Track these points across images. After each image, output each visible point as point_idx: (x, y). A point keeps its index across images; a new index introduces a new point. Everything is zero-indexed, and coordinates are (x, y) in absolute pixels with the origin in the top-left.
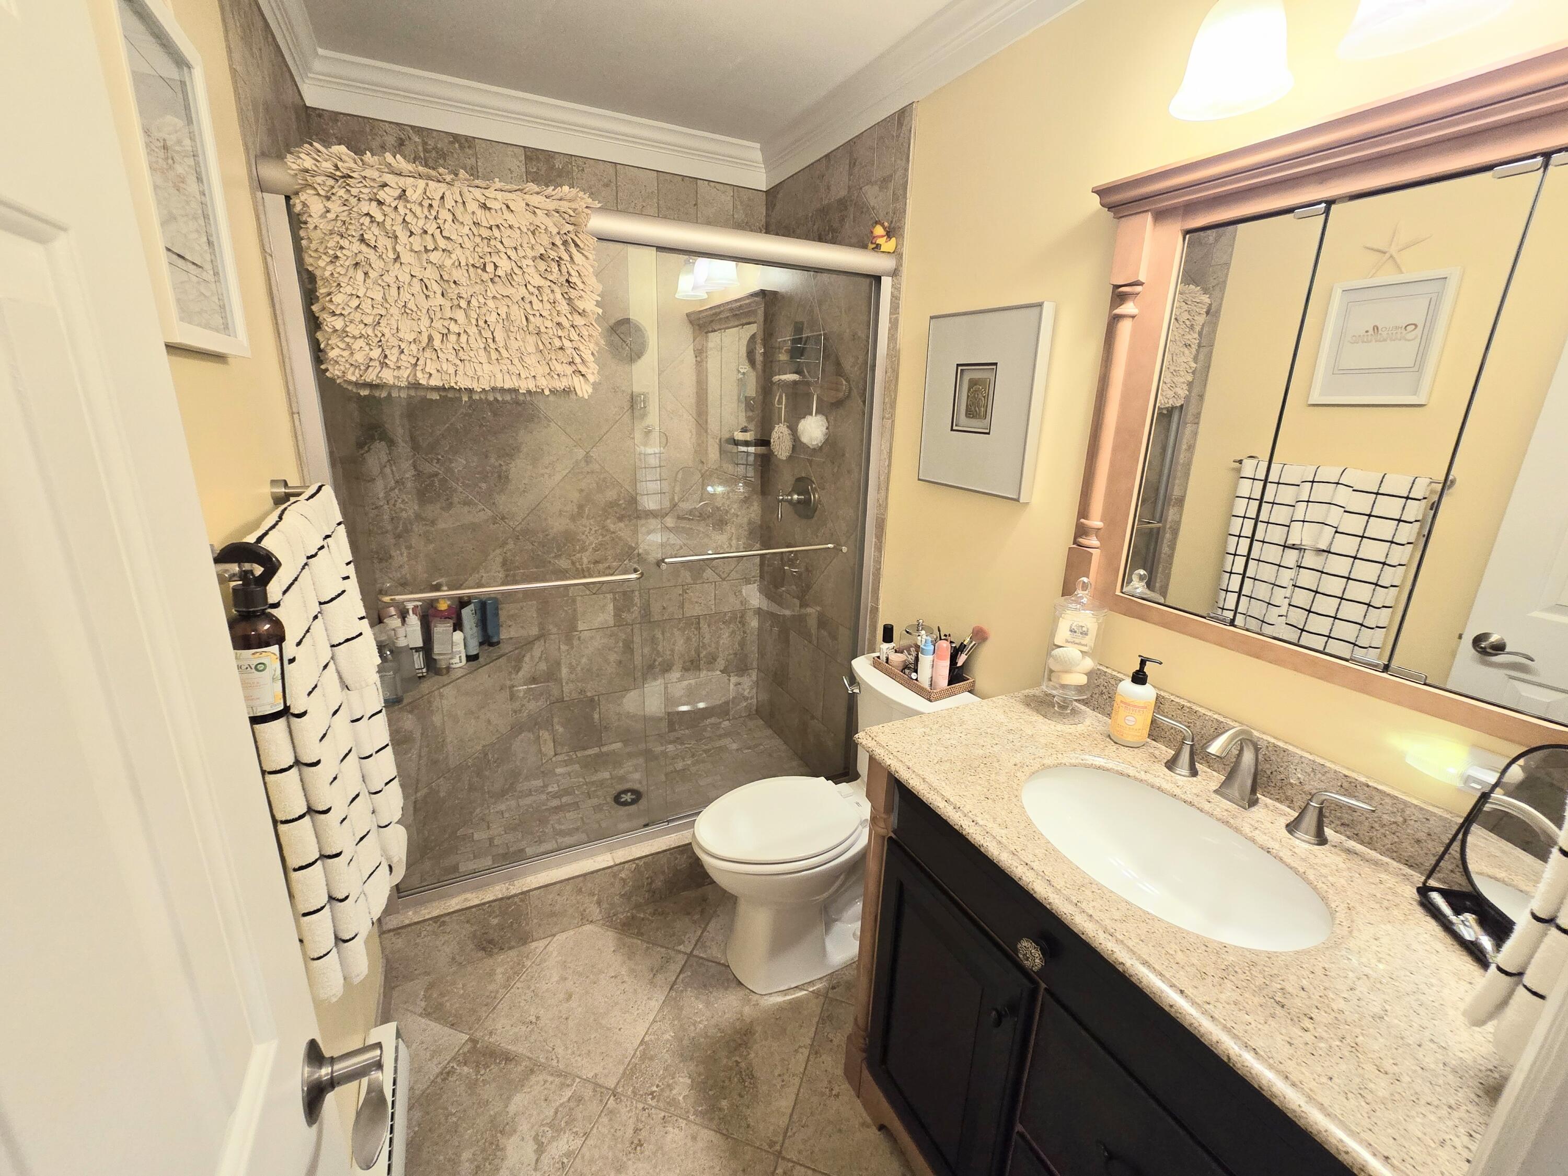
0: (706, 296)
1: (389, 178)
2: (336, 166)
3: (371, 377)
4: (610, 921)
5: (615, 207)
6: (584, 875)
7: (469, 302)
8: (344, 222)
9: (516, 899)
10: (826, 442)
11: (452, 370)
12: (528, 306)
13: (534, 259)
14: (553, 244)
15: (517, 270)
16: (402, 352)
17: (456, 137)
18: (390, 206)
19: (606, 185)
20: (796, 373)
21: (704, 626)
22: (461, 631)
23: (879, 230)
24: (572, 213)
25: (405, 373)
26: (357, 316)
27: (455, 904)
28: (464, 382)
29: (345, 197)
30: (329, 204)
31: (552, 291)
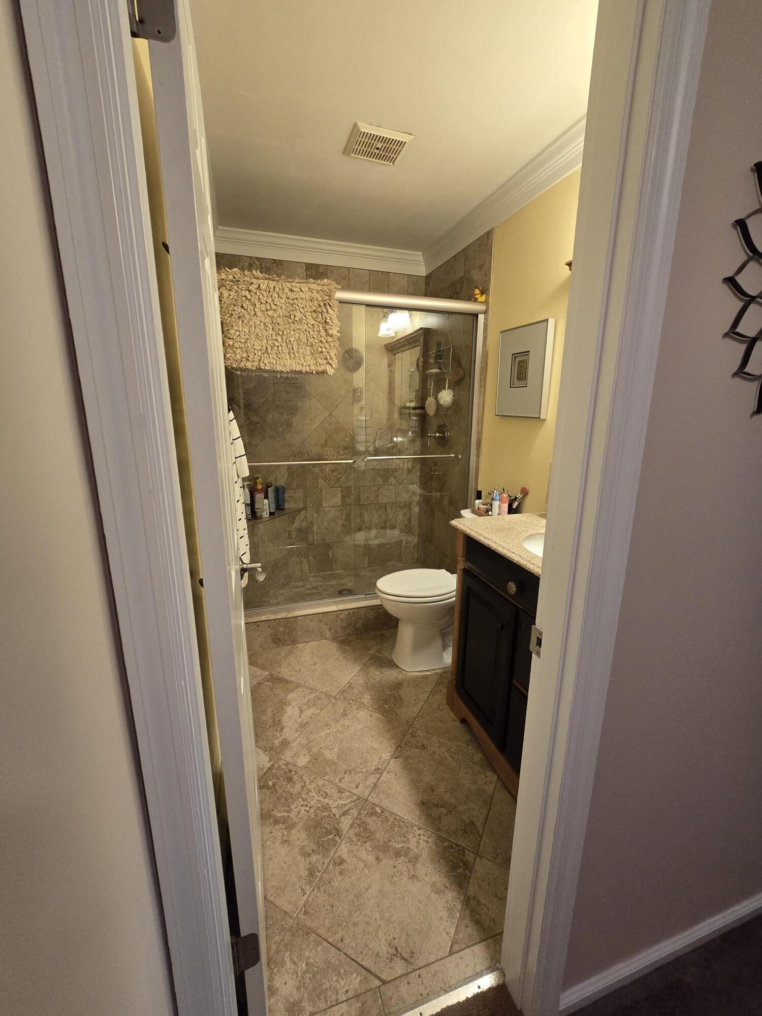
0: (394, 335)
1: (254, 280)
2: (234, 277)
3: (242, 365)
4: (335, 639)
5: (347, 288)
6: (323, 613)
7: (283, 332)
8: (236, 300)
9: (291, 620)
10: (453, 404)
11: (274, 362)
12: (308, 334)
13: (311, 312)
14: (320, 305)
15: (304, 318)
16: (255, 354)
17: (274, 261)
18: (254, 292)
19: (344, 279)
20: (439, 369)
21: (389, 509)
22: (268, 499)
23: (477, 291)
24: (328, 291)
25: (256, 364)
26: (238, 339)
27: (263, 618)
28: (279, 368)
29: (237, 289)
30: (230, 293)
31: (318, 326)
